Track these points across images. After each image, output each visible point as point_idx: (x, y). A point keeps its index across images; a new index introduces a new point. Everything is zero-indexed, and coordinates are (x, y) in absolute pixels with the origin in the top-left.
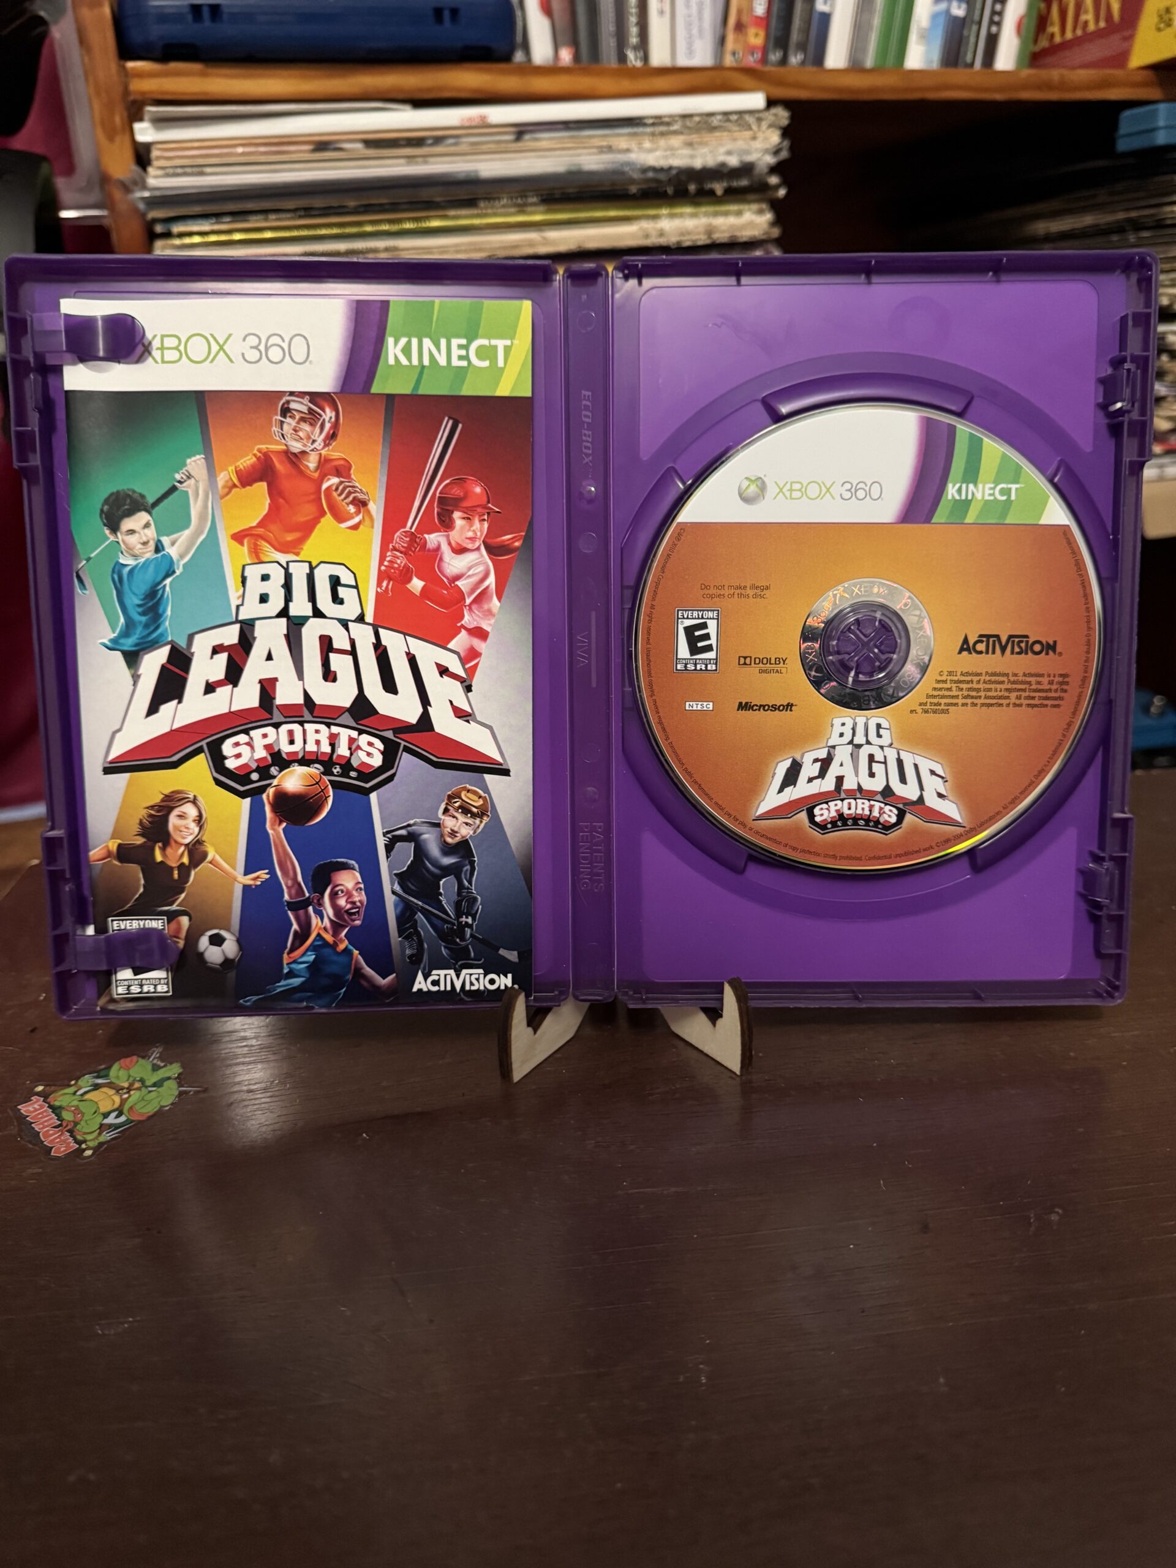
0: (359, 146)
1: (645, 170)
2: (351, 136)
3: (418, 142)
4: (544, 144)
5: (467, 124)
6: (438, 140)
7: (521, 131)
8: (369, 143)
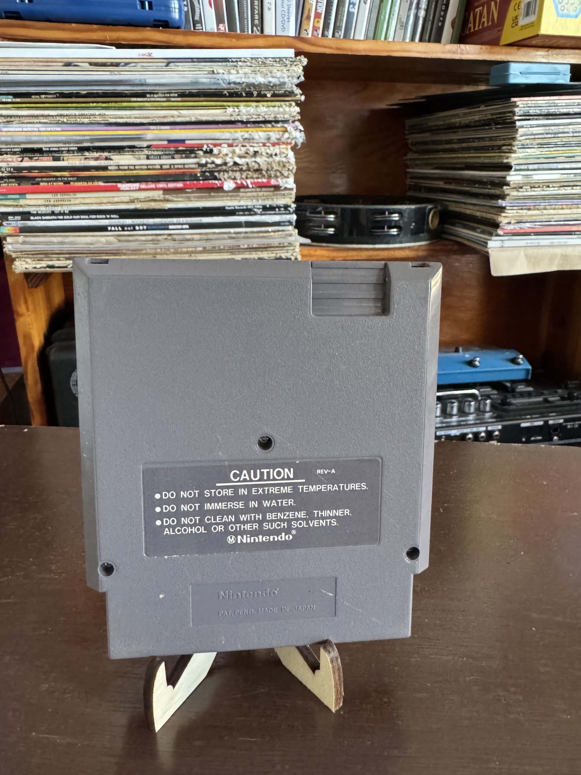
0: (87, 64)
1: (229, 83)
2: (83, 60)
3: (117, 65)
4: (180, 68)
5: (142, 57)
6: (126, 64)
7: (169, 61)
8: (91, 64)
